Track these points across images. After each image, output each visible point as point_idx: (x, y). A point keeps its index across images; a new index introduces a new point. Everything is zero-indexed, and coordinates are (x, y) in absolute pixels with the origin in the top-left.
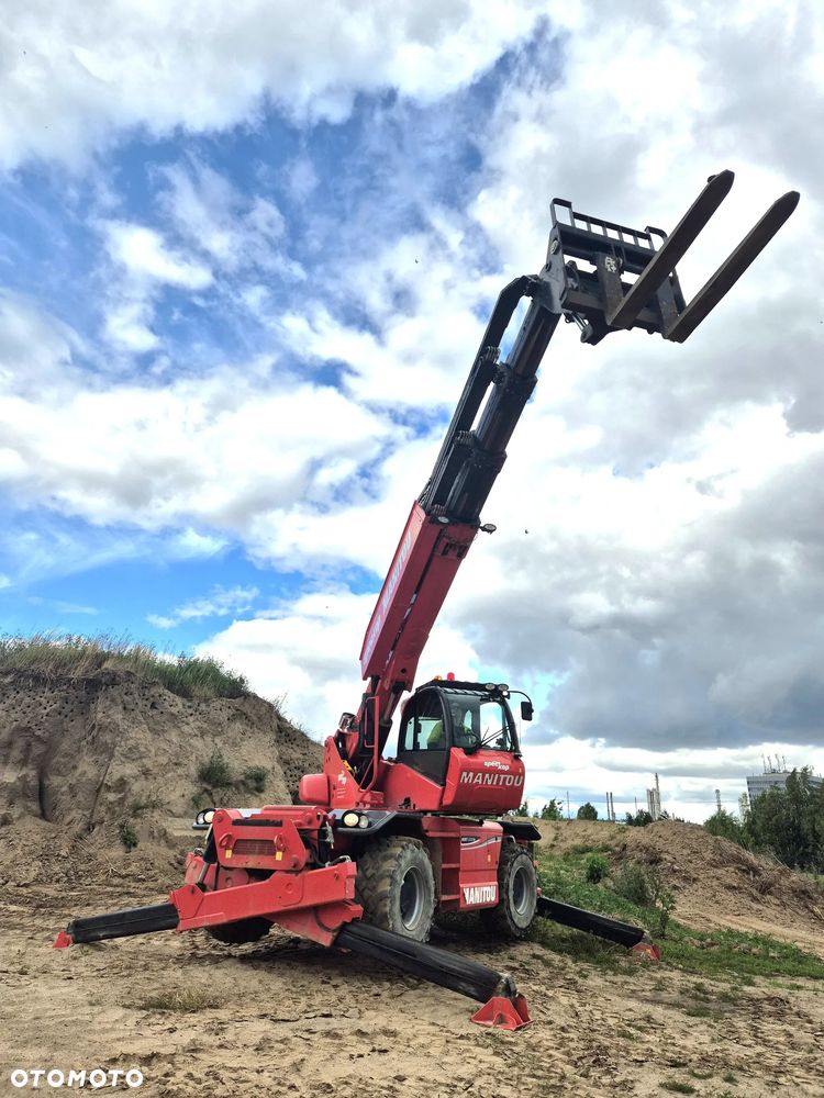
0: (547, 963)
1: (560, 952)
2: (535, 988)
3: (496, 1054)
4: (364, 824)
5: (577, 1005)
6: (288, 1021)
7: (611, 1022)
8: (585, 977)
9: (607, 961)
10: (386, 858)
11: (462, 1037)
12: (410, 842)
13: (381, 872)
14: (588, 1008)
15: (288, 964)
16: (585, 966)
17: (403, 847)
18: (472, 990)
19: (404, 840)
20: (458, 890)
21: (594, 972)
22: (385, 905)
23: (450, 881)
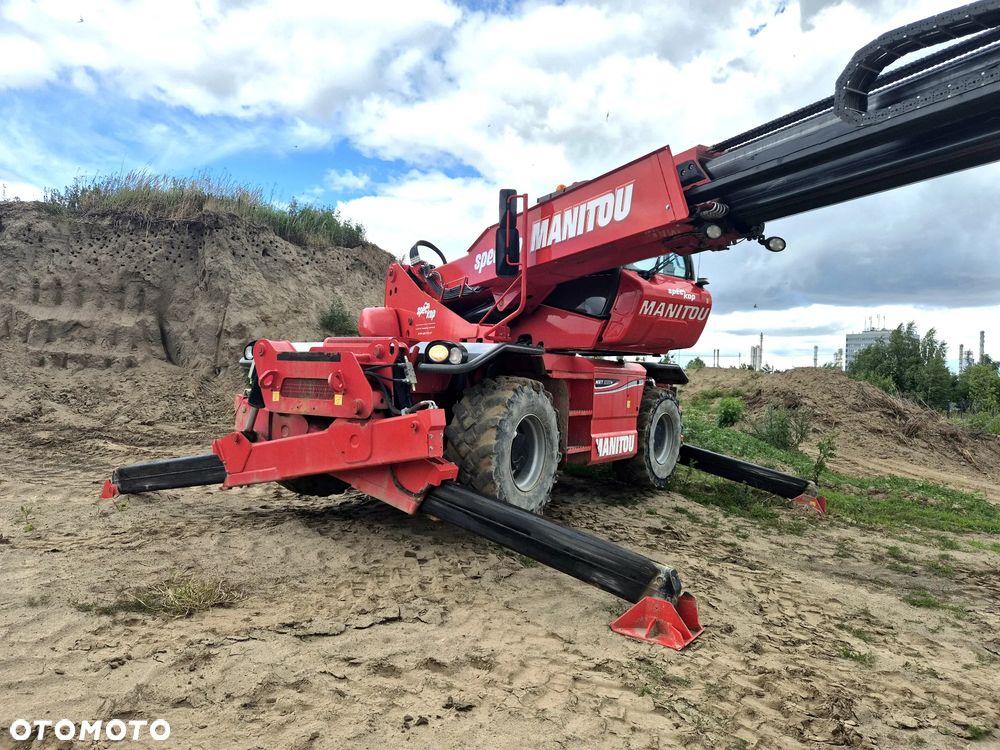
0: (694, 518)
1: (705, 503)
2: (693, 562)
3: (659, 709)
4: (456, 358)
5: (755, 590)
6: (326, 635)
7: (813, 621)
8: (745, 537)
9: (767, 516)
10: (490, 404)
11: (598, 668)
12: (526, 384)
13: (482, 422)
14: (774, 596)
15: (370, 527)
16: (740, 521)
17: (515, 391)
18: (612, 583)
19: (517, 381)
20: (589, 441)
21: (752, 530)
22: (490, 464)
23: (579, 431)
